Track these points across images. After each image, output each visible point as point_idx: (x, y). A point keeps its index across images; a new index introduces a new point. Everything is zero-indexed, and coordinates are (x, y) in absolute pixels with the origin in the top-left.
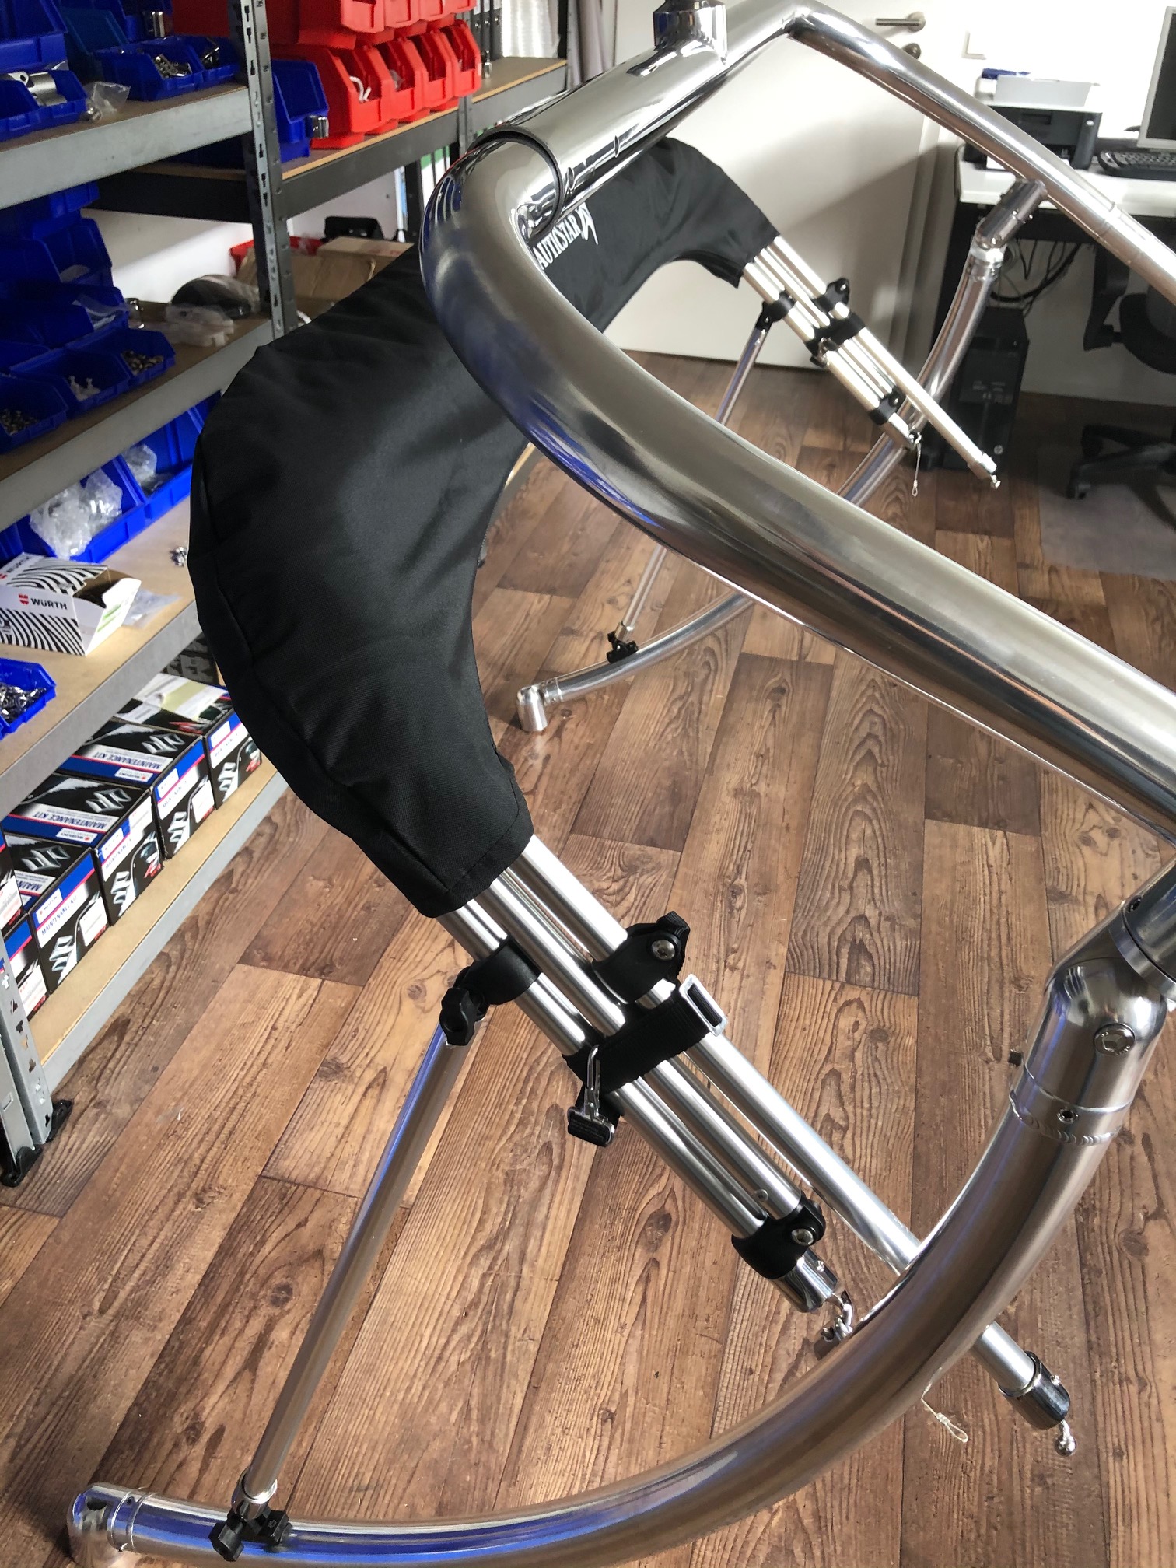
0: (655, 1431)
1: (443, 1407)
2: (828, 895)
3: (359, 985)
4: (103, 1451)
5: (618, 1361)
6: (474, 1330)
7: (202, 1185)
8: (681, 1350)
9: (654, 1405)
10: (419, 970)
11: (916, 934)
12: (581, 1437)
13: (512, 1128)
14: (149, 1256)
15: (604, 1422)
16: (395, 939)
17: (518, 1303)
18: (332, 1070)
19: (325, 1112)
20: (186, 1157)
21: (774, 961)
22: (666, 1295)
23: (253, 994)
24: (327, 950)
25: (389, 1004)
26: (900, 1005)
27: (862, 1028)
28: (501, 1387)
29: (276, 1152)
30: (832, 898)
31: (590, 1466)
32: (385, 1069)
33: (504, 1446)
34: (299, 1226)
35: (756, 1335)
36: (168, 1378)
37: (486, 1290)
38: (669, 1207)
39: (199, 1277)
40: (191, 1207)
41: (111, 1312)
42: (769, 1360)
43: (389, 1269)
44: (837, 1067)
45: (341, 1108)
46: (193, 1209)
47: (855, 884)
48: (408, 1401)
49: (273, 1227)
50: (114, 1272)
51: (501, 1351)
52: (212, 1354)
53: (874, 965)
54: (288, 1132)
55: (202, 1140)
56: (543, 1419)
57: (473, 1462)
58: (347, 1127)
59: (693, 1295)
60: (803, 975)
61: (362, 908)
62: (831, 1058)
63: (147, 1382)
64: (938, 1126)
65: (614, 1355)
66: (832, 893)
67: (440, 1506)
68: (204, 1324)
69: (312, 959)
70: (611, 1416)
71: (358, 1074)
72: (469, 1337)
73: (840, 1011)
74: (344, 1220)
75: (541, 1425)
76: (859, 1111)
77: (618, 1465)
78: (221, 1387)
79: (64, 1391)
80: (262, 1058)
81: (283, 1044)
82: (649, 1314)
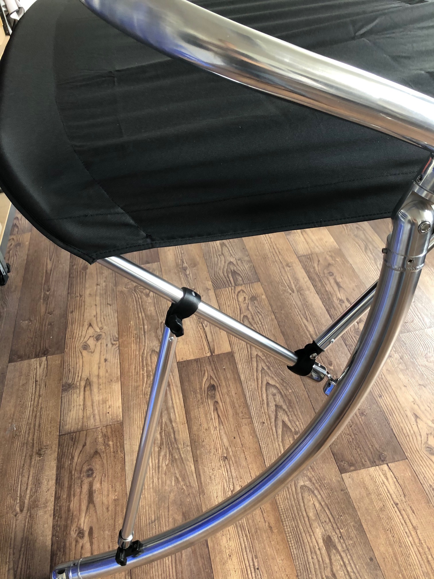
0: (242, 455)
1: (168, 482)
2: (216, 259)
3: (62, 353)
4: (49, 558)
5: (220, 440)
6: (166, 452)
7: (37, 448)
8: (239, 426)
9: (238, 448)
10: (82, 339)
11: (250, 261)
12: (220, 469)
13: (146, 379)
14: (30, 482)
15: (224, 461)
16: (67, 332)
17: (177, 437)
18: (68, 387)
19: (72, 403)
20: (26, 441)
21: (209, 288)
22: (225, 411)
23: (21, 372)
24: (42, 345)
25: (77, 355)
26: (255, 286)
27: (247, 298)
28: (185, 466)
29: (61, 424)
30: (218, 260)
31: (227, 477)
32: (87, 378)
33: (195, 484)
34: (84, 446)
35: (260, 411)
36: (61, 521)
37: (163, 437)
38: (212, 382)
39: (54, 481)
40: (38, 458)
41: (25, 509)
42: (267, 417)
43: (125, 446)
44: (245, 314)
45: (78, 399)
46: (39, 459)
47: (223, 252)
48: (155, 486)
49: (74, 452)
50: (19, 495)
51: (179, 455)
52: (74, 504)
53: (241, 277)
54: (62, 416)
55: (29, 433)
56: (204, 469)
57: (187, 494)
58: (84, 404)
59: (233, 407)
60: (220, 288)
61: (48, 325)
62: (242, 312)
63: (53, 526)
64: (285, 321)
65: (217, 438)
66: (217, 258)
67: (183, 513)
68: (65, 496)
69: (38, 350)
70: (226, 458)
71: (78, 384)
72: (165, 455)
73: (237, 295)
74: (100, 437)
75: (204, 472)
76: (258, 325)
77: (236, 472)
78: (83, 515)
79: (22, 545)
80: (37, 393)
81: (43, 385)
82: (222, 420)
